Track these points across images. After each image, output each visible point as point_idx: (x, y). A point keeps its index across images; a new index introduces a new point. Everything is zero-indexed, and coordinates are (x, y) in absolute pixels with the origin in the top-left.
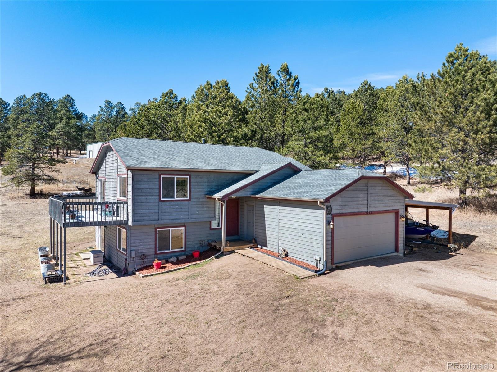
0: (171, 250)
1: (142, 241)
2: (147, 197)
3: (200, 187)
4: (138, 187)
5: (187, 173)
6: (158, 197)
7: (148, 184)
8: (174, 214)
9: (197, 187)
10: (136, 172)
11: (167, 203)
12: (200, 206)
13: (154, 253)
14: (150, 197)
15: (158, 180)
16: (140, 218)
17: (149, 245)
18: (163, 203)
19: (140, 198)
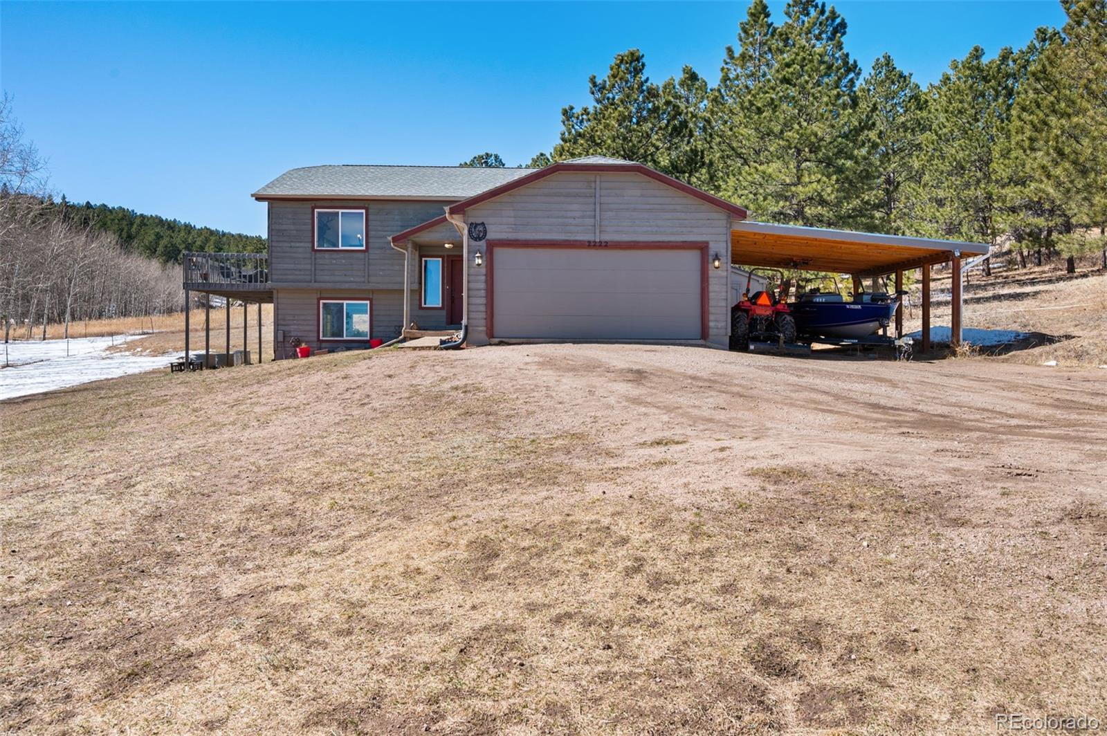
0: (345, 338)
1: (296, 318)
2: (293, 244)
3: (387, 229)
4: (277, 227)
5: (361, 204)
6: (310, 245)
7: (294, 224)
8: (337, 273)
9: (379, 228)
10: (276, 204)
11: (327, 255)
12: (387, 262)
13: (315, 339)
14: (298, 245)
15: (310, 216)
16: (281, 277)
17: (308, 325)
18: (318, 255)
19: (281, 244)
